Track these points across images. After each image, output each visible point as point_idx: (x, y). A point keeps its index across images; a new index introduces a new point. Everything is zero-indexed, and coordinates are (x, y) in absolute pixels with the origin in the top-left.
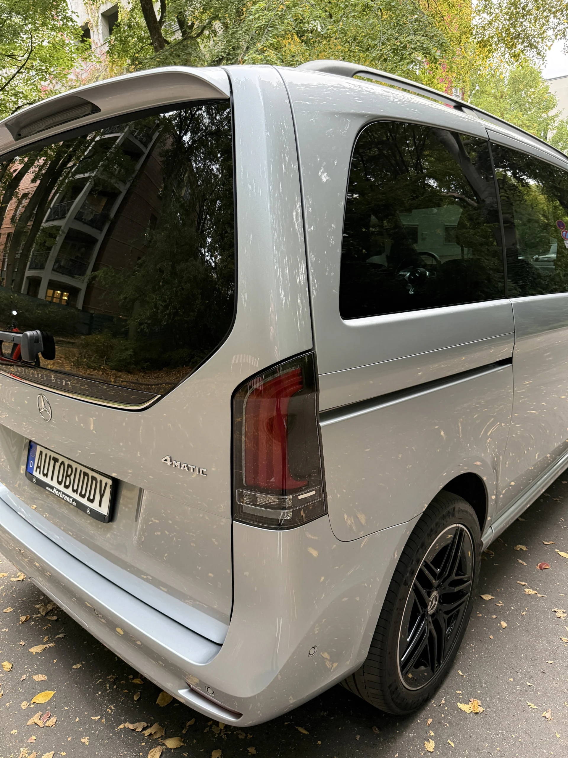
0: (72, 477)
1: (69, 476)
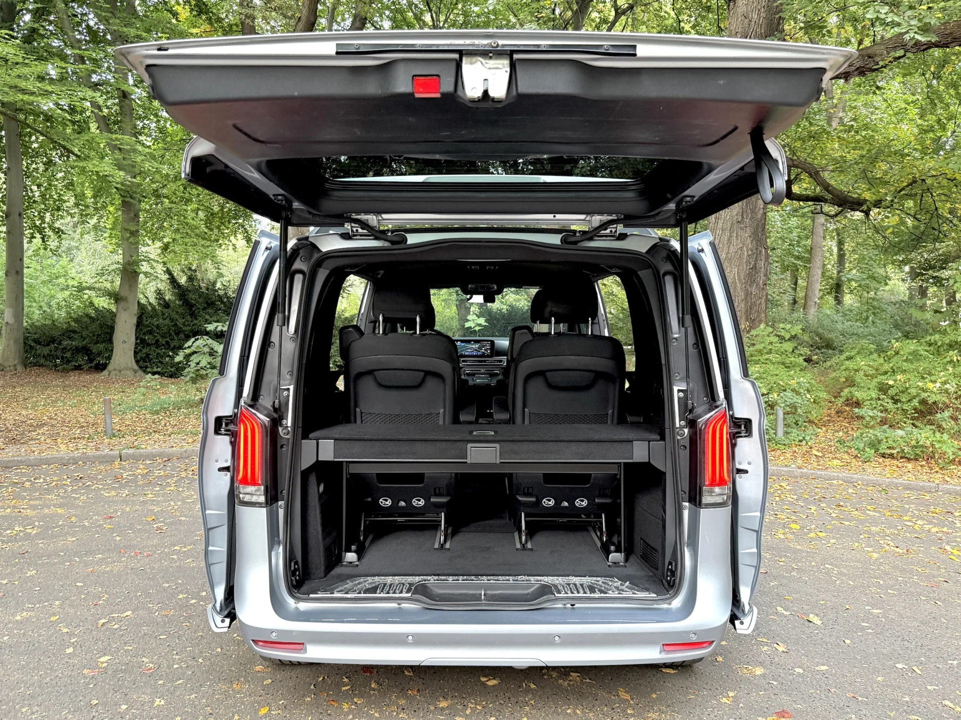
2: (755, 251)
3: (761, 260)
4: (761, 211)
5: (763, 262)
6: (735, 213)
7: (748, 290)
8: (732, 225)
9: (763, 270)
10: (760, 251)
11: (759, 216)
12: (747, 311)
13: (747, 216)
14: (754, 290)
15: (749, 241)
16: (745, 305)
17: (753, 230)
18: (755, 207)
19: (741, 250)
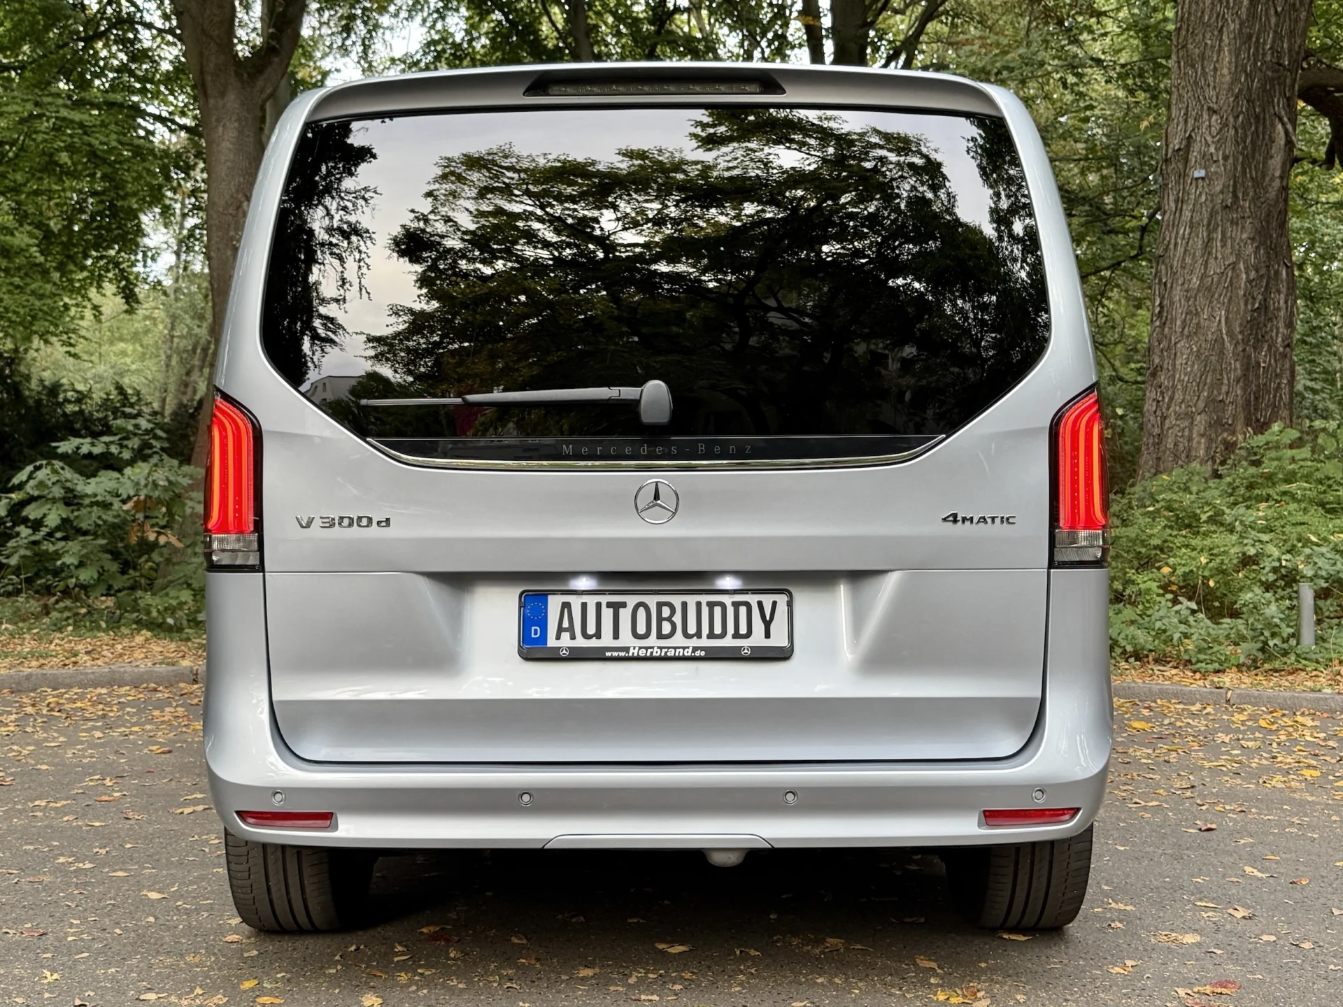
0: (677, 619)
1: (669, 619)
2: (1263, 271)
3: (1279, 292)
4: (1277, 184)
5: (1282, 296)
6: (1218, 189)
7: (1249, 356)
8: (1212, 215)
9: (1282, 313)
10: (1277, 273)
11: (1272, 193)
12: (1248, 403)
13: (1245, 194)
14: (1263, 357)
15: (1250, 249)
16: (1244, 390)
17: (1258, 225)
18: (1264, 176)
19: (1233, 269)
